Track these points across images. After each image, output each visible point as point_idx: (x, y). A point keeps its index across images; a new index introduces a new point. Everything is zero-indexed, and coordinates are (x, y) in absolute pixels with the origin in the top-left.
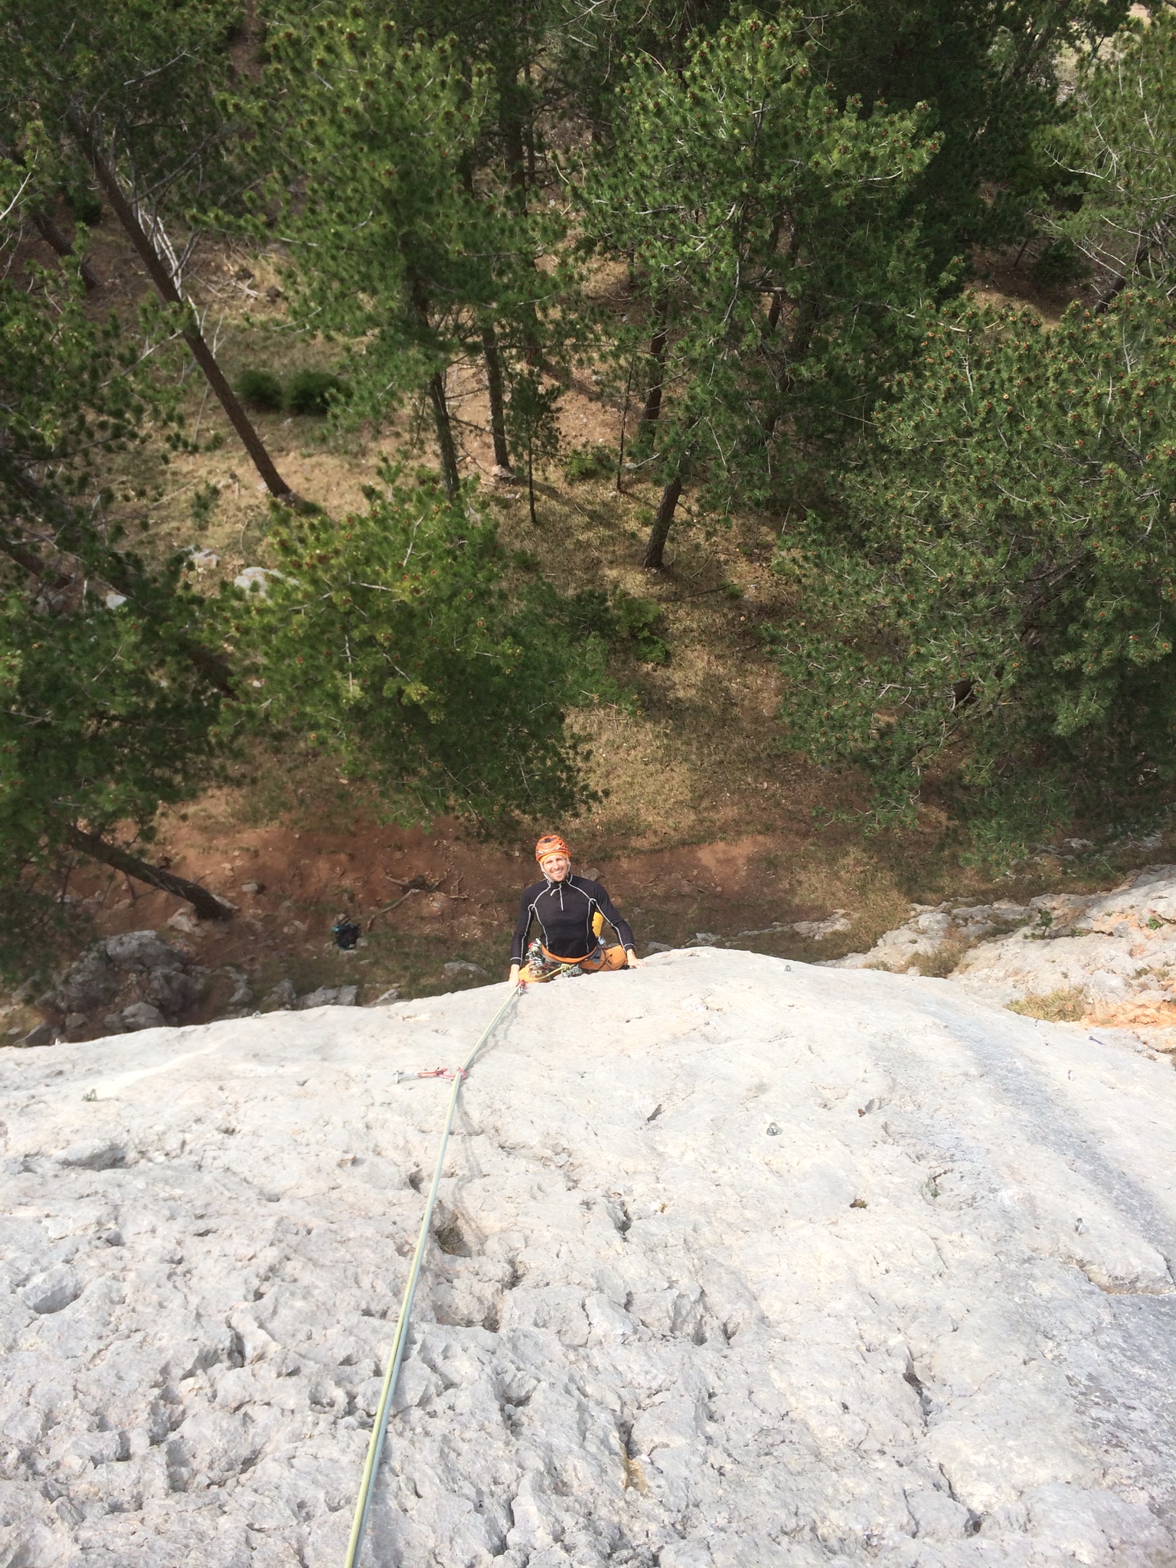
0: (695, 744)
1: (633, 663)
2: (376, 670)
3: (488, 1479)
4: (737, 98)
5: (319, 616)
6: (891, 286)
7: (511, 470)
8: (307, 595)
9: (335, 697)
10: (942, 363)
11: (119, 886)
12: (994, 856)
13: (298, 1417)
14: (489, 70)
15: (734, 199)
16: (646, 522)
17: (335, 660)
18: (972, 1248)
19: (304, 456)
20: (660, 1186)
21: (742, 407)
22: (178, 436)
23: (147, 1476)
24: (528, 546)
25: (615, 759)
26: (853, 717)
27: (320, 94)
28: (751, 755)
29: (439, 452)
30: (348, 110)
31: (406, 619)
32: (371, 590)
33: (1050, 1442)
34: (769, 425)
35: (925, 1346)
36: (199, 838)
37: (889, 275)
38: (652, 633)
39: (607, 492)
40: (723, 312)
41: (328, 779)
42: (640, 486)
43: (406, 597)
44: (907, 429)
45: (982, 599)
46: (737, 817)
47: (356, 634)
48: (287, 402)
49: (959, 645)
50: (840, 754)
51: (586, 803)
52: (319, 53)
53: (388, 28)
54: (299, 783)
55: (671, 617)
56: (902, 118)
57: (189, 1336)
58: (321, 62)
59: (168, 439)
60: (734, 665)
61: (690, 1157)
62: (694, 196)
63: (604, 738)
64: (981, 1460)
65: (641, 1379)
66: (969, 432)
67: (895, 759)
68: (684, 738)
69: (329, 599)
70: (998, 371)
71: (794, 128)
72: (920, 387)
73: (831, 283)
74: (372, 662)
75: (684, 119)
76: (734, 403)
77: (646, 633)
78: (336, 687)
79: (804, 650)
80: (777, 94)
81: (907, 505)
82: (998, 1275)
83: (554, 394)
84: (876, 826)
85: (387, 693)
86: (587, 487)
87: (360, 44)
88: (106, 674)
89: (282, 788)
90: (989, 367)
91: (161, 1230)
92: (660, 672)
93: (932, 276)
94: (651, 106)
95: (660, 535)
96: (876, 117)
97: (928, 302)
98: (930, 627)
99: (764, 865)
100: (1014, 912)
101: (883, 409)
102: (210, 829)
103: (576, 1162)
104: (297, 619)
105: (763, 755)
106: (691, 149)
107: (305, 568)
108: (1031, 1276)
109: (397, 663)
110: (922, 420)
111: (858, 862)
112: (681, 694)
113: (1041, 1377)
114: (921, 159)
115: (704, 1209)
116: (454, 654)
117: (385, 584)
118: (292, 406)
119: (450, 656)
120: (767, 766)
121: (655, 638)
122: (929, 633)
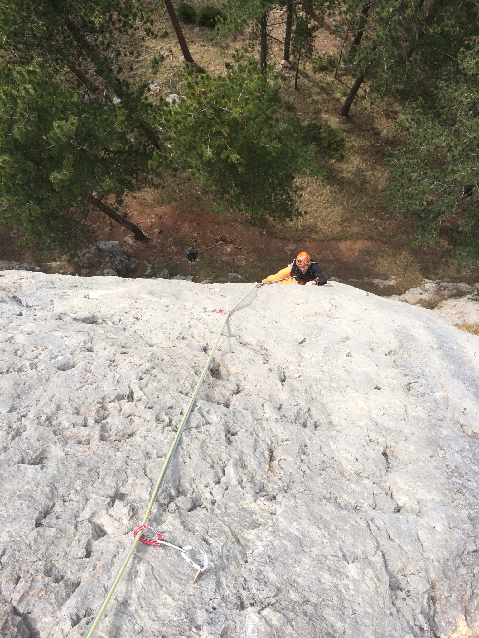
0: (346, 197)
1: (327, 158)
2: (219, 146)
3: (217, 458)
5: (199, 119)
7: (290, 63)
8: (195, 108)
9: (201, 156)
11: (106, 222)
12: (464, 263)
13: (150, 423)
16: (344, 94)
17: (203, 139)
18: (420, 412)
19: (202, 46)
20: (300, 368)
21: (399, 44)
22: (150, 29)
23: (92, 433)
24: (291, 99)
25: (311, 199)
26: (418, 194)
28: (369, 206)
29: (260, 50)
31: (235, 125)
32: (223, 110)
33: (434, 486)
34: (410, 54)
35: (392, 444)
36: (139, 207)
38: (338, 146)
39: (330, 78)
41: (193, 191)
42: (345, 77)
43: (237, 116)
44: (472, 64)
46: (358, 231)
47: (214, 129)
48: (198, 19)
49: (472, 168)
50: (408, 210)
51: (296, 216)
54: (181, 191)
55: (347, 139)
57: (114, 388)
59: (146, 30)
60: (370, 165)
61: (313, 359)
63: (309, 190)
64: (406, 488)
65: (280, 435)
67: (431, 216)
68: (342, 194)
69: (205, 111)
74: (218, 142)
76: (396, 42)
77: (335, 146)
78: (202, 151)
79: (402, 162)
81: (464, 100)
82: (427, 424)
83: (315, 28)
84: (417, 243)
85: (223, 156)
86: (321, 75)
88: (110, 132)
89: (174, 192)
91: (108, 349)
92: (338, 164)
95: (350, 101)
98: (460, 158)
99: (365, 253)
100: (467, 288)
101: (463, 52)
102: (143, 204)
103: (269, 354)
104: (190, 119)
105: (375, 206)
107: (196, 96)
108: (441, 426)
109: (228, 144)
111: (405, 258)
112: (345, 175)
113: (436, 463)
115: (315, 380)
116: (252, 143)
117: (229, 108)
118: (200, 22)
119: (251, 144)
120: (375, 211)
121: (339, 148)
122: (460, 161)
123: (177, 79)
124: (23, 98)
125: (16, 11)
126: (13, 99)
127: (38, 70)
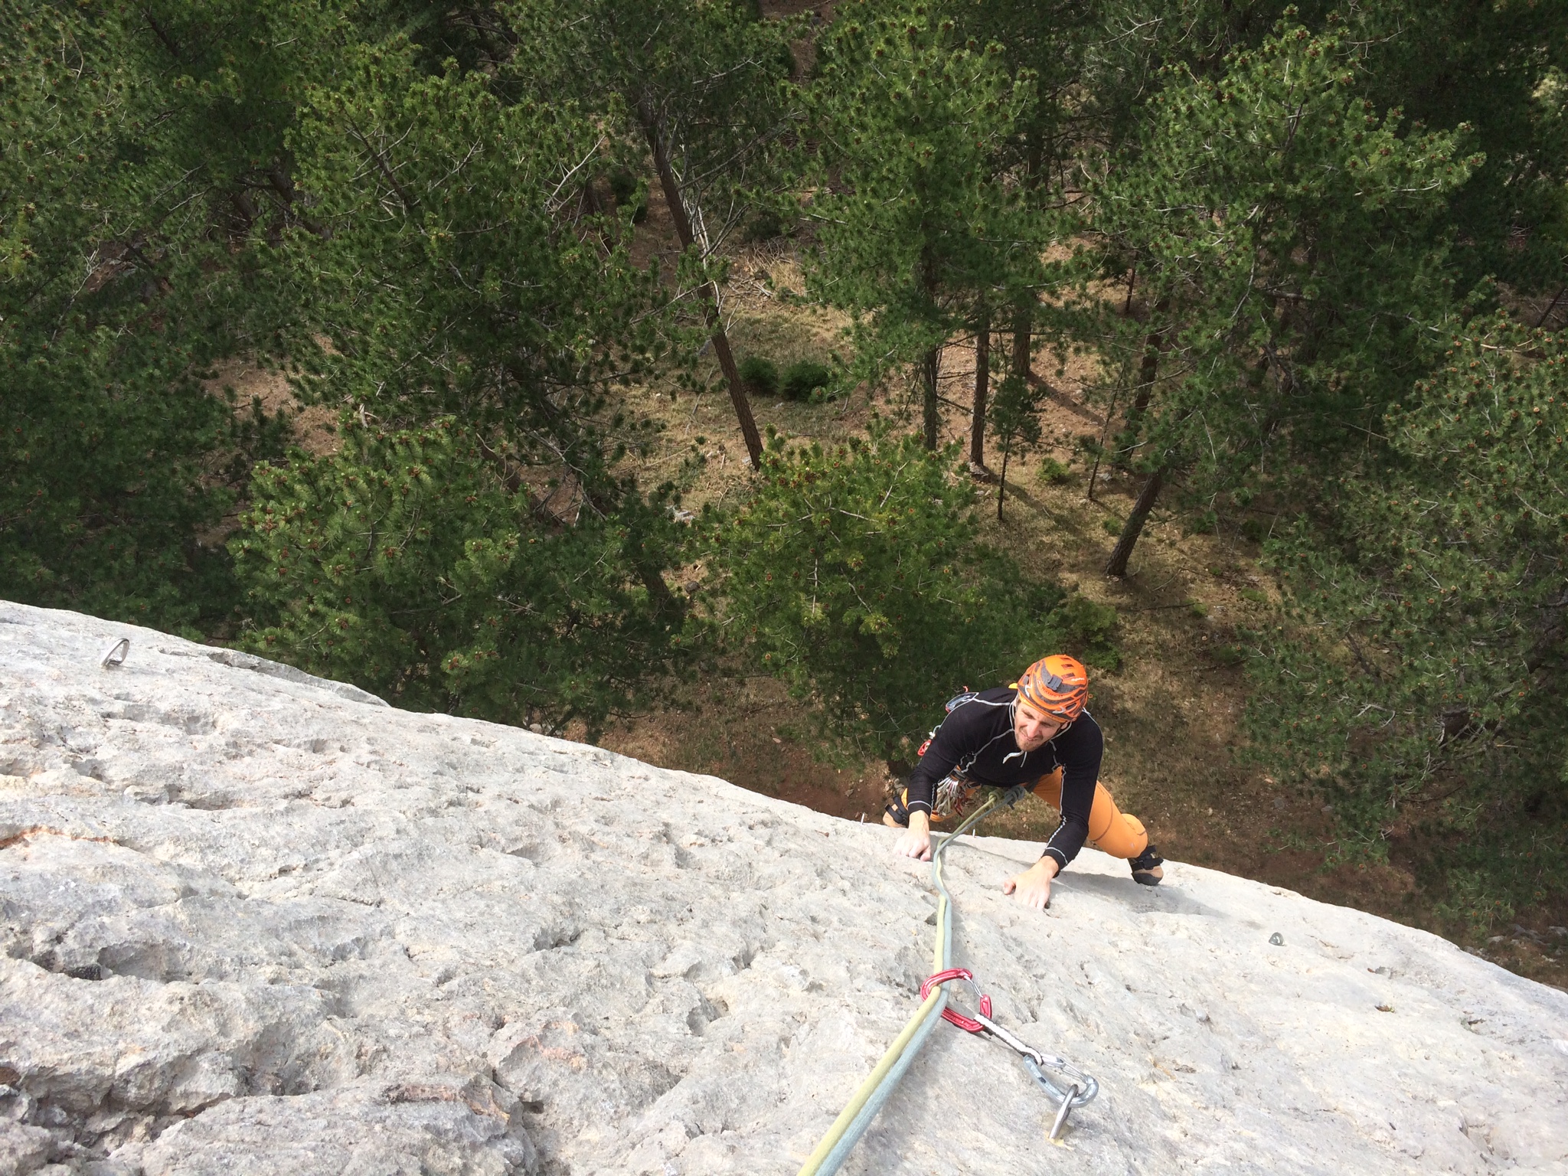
0: (1138, 757)
2: (838, 597)
4: (1274, 103)
5: (795, 538)
6: (1416, 299)
7: (985, 469)
8: (786, 514)
9: (795, 620)
10: (1465, 373)
14: (1033, 77)
15: (1257, 200)
16: (1113, 532)
17: (802, 584)
21: (1239, 405)
26: (1326, 732)
27: (873, 82)
28: (1198, 778)
30: (898, 95)
31: (877, 550)
32: (849, 517)
34: (1266, 427)
37: (1413, 289)
38: (1106, 640)
39: (1078, 499)
40: (1232, 307)
42: (1112, 497)
43: (881, 529)
44: (1421, 435)
45: (1488, 619)
46: (1175, 840)
47: (828, 557)
49: (1457, 664)
50: (1304, 775)
52: (881, 45)
53: (947, 26)
54: (734, 736)
55: (1128, 626)
56: (1442, 138)
58: (880, 53)
60: (1190, 683)
62: (1216, 197)
66: (1488, 442)
67: (1368, 787)
69: (808, 520)
70: (1528, 387)
71: (1329, 135)
72: (1438, 397)
73: (1349, 292)
74: (837, 587)
75: (1216, 123)
76: (1232, 401)
77: (1100, 638)
78: (800, 607)
79: (1278, 655)
80: (1315, 101)
81: (1412, 512)
84: (1339, 858)
85: (848, 617)
86: (1057, 492)
87: (919, 37)
89: (717, 737)
90: (1519, 381)
92: (1109, 682)
93: (1460, 292)
94: (1183, 109)
95: (1126, 546)
96: (1413, 137)
97: (1454, 316)
98: (1426, 641)
101: (1396, 412)
104: (774, 536)
105: (1212, 780)
106: (1218, 154)
107: (792, 485)
109: (861, 592)
110: (1438, 428)
112: (1129, 705)
114: (1461, 175)
116: (916, 596)
117: (864, 513)
118: (786, 391)
119: (912, 597)
120: (1215, 792)
121: (1109, 644)
122: (1425, 647)
123: (735, 501)
124: (406, 493)
125: (412, 334)
126: (384, 491)
127: (445, 441)
